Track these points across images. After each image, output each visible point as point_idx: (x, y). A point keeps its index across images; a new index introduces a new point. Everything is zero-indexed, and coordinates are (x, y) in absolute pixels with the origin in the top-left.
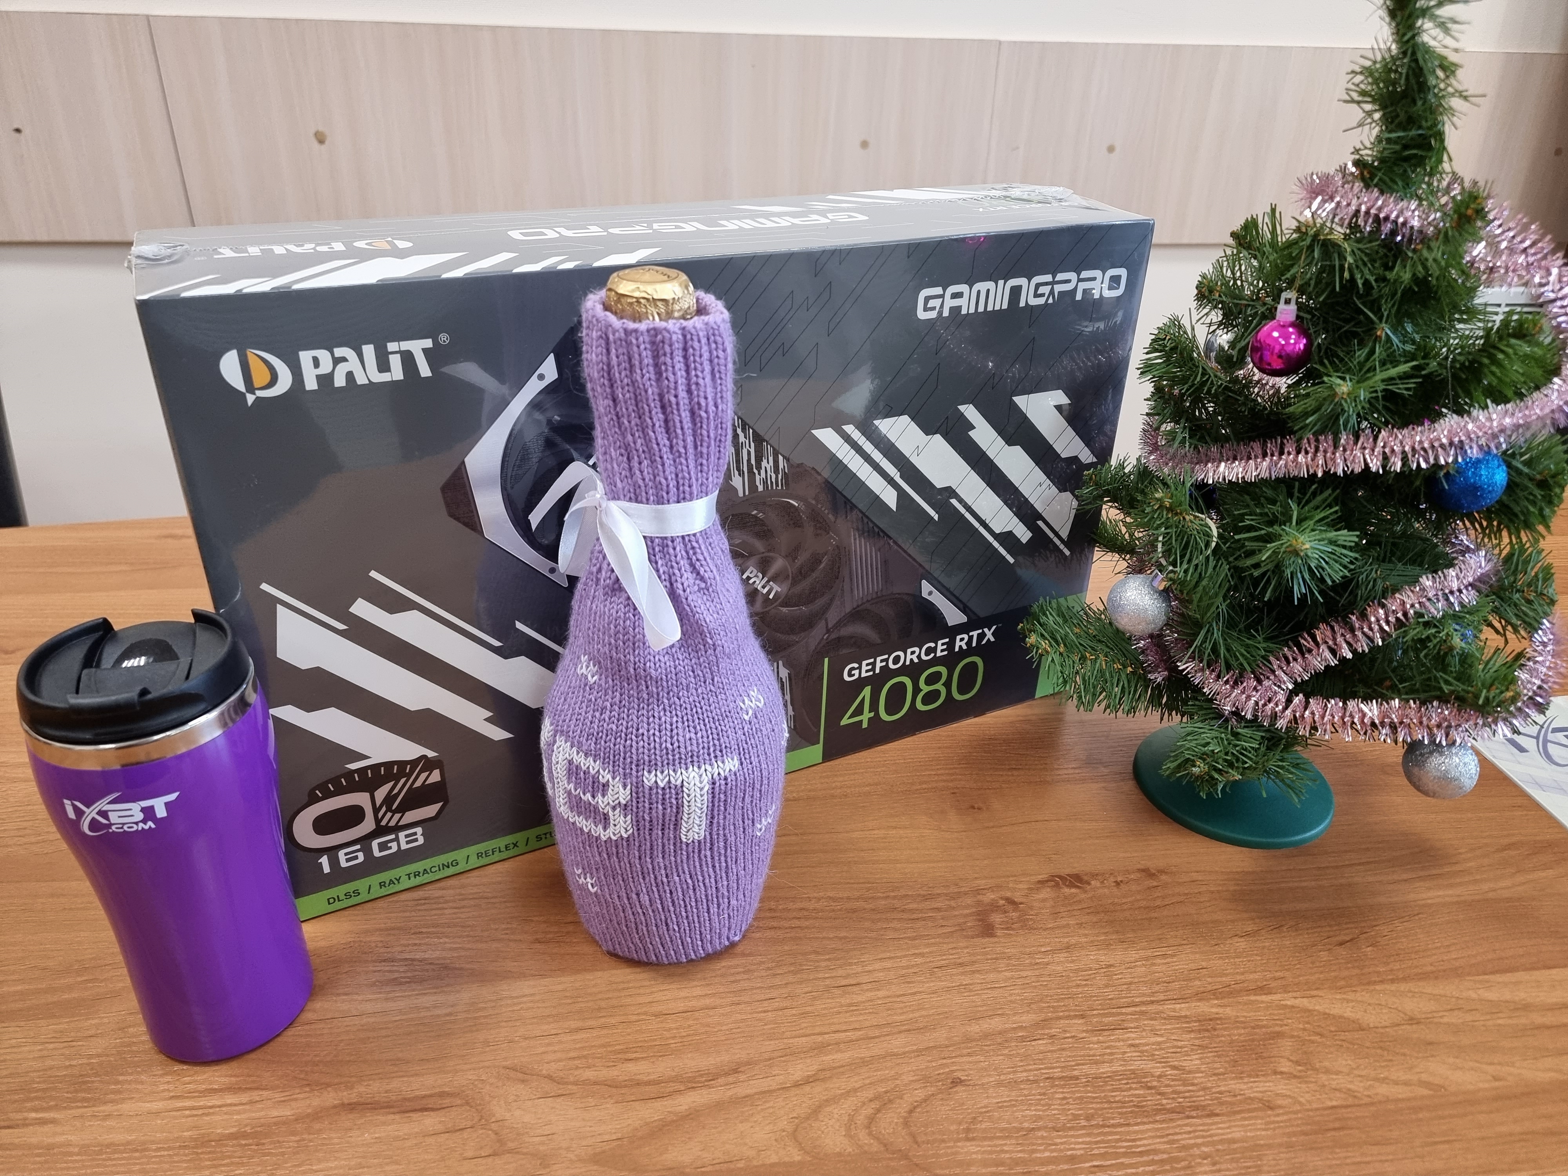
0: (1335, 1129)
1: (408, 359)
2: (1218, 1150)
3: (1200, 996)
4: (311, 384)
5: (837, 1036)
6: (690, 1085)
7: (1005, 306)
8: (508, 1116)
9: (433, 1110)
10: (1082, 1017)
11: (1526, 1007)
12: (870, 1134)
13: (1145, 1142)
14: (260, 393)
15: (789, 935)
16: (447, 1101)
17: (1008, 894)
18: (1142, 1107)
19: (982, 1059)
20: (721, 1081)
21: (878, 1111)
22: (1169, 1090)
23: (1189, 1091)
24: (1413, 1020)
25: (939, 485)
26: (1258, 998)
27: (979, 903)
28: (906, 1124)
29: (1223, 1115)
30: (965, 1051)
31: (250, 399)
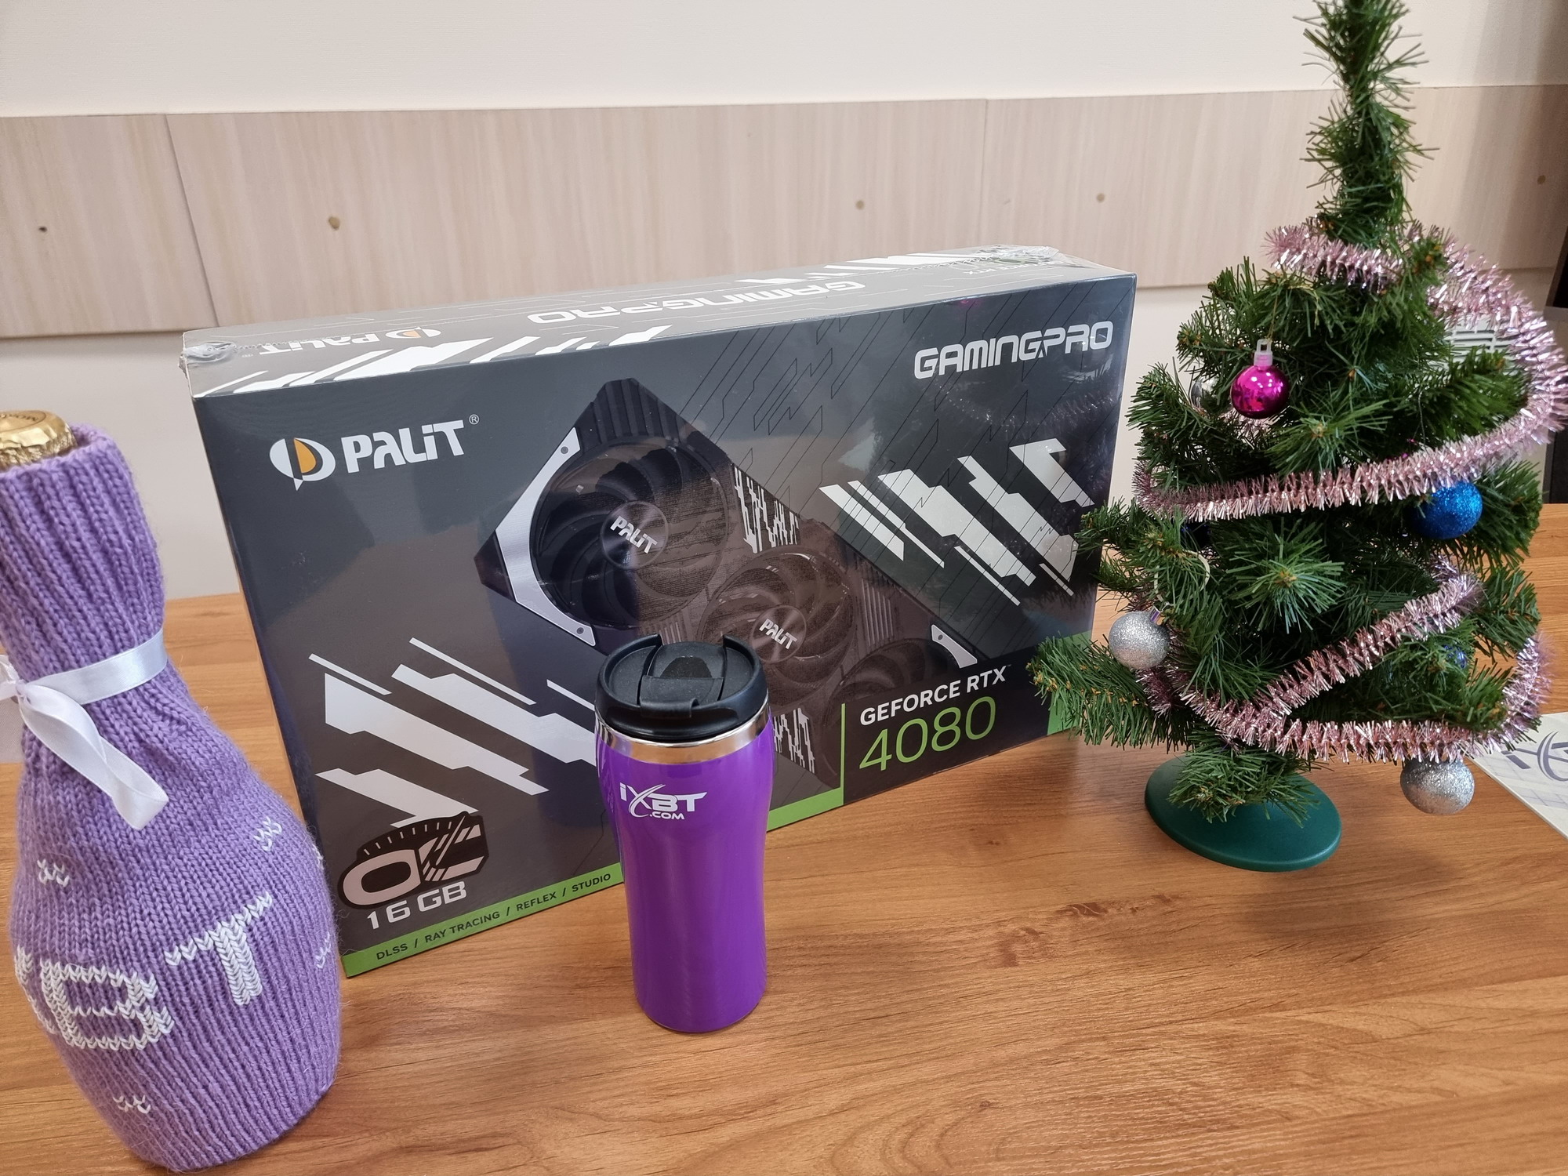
0: (1352, 1137)
1: (441, 439)
2: (1239, 1161)
3: (1217, 1015)
4: (353, 467)
5: (868, 1065)
6: (730, 1117)
7: (998, 363)
8: (558, 1152)
9: (486, 1149)
10: (1104, 1039)
11: (1534, 1014)
12: (904, 1158)
13: (1169, 1156)
14: (306, 478)
15: (818, 972)
16: (500, 1141)
17: (1029, 925)
18: (1165, 1122)
19: (1009, 1082)
20: (760, 1112)
21: (912, 1135)
22: (1190, 1106)
23: (1209, 1106)
24: (1423, 1031)
25: (943, 534)
26: (1275, 1015)
27: (1001, 934)
28: (938, 1146)
29: (1242, 1127)
30: (992, 1076)
31: (298, 483)
